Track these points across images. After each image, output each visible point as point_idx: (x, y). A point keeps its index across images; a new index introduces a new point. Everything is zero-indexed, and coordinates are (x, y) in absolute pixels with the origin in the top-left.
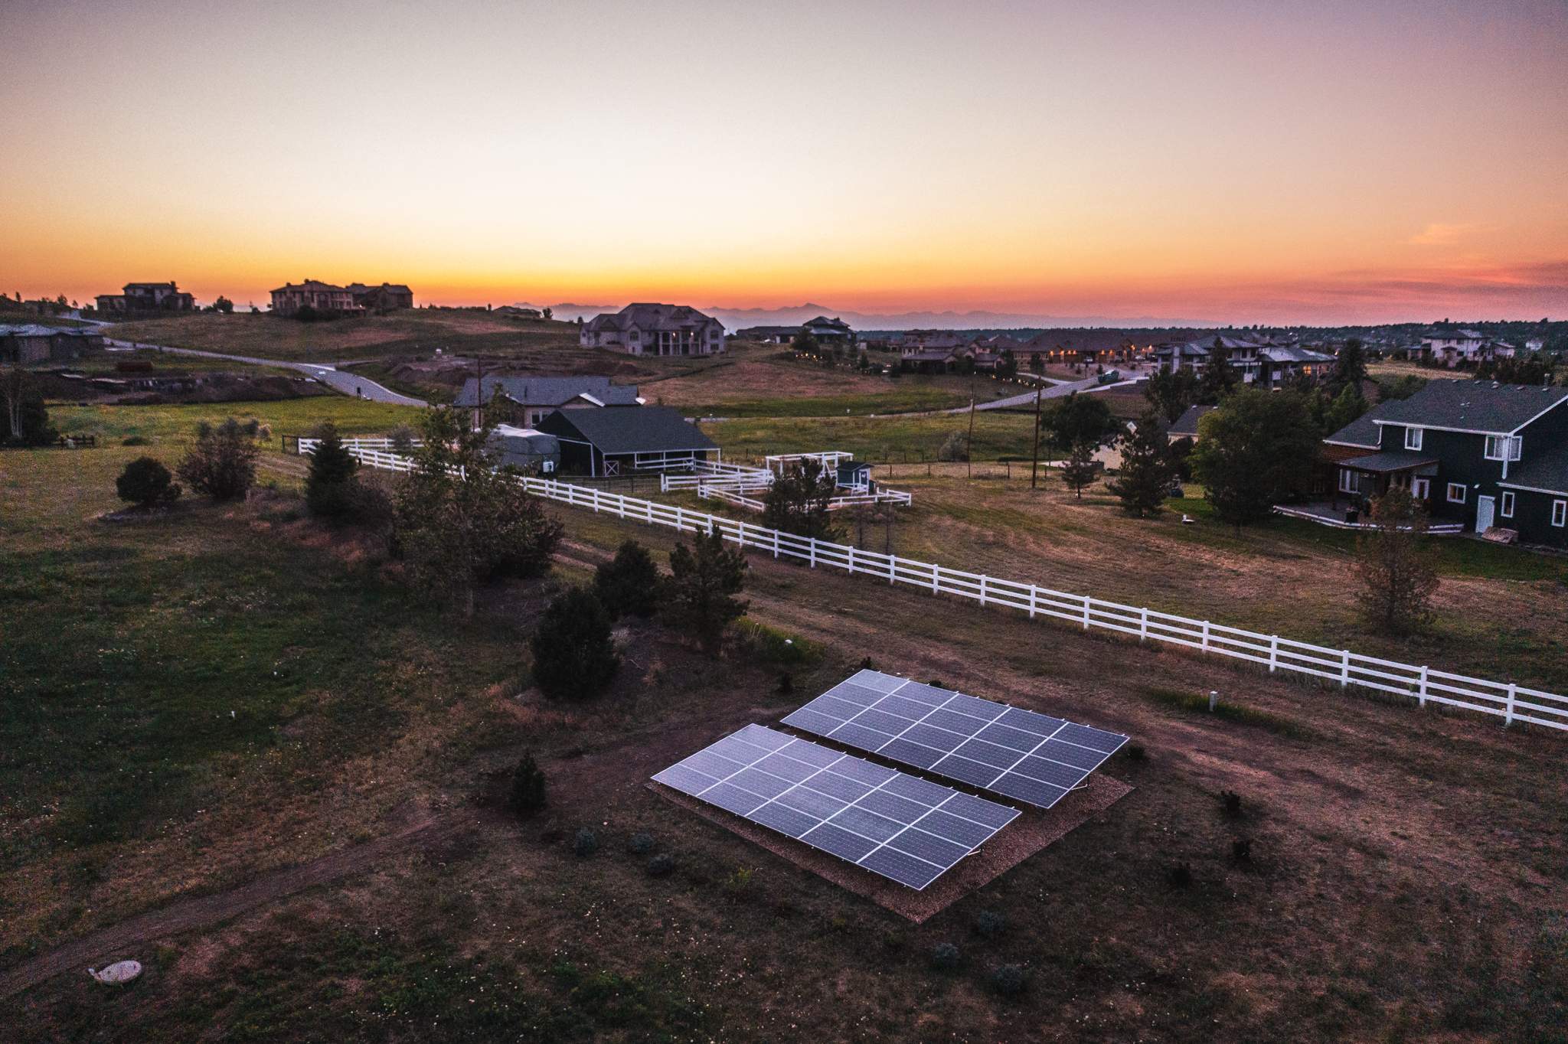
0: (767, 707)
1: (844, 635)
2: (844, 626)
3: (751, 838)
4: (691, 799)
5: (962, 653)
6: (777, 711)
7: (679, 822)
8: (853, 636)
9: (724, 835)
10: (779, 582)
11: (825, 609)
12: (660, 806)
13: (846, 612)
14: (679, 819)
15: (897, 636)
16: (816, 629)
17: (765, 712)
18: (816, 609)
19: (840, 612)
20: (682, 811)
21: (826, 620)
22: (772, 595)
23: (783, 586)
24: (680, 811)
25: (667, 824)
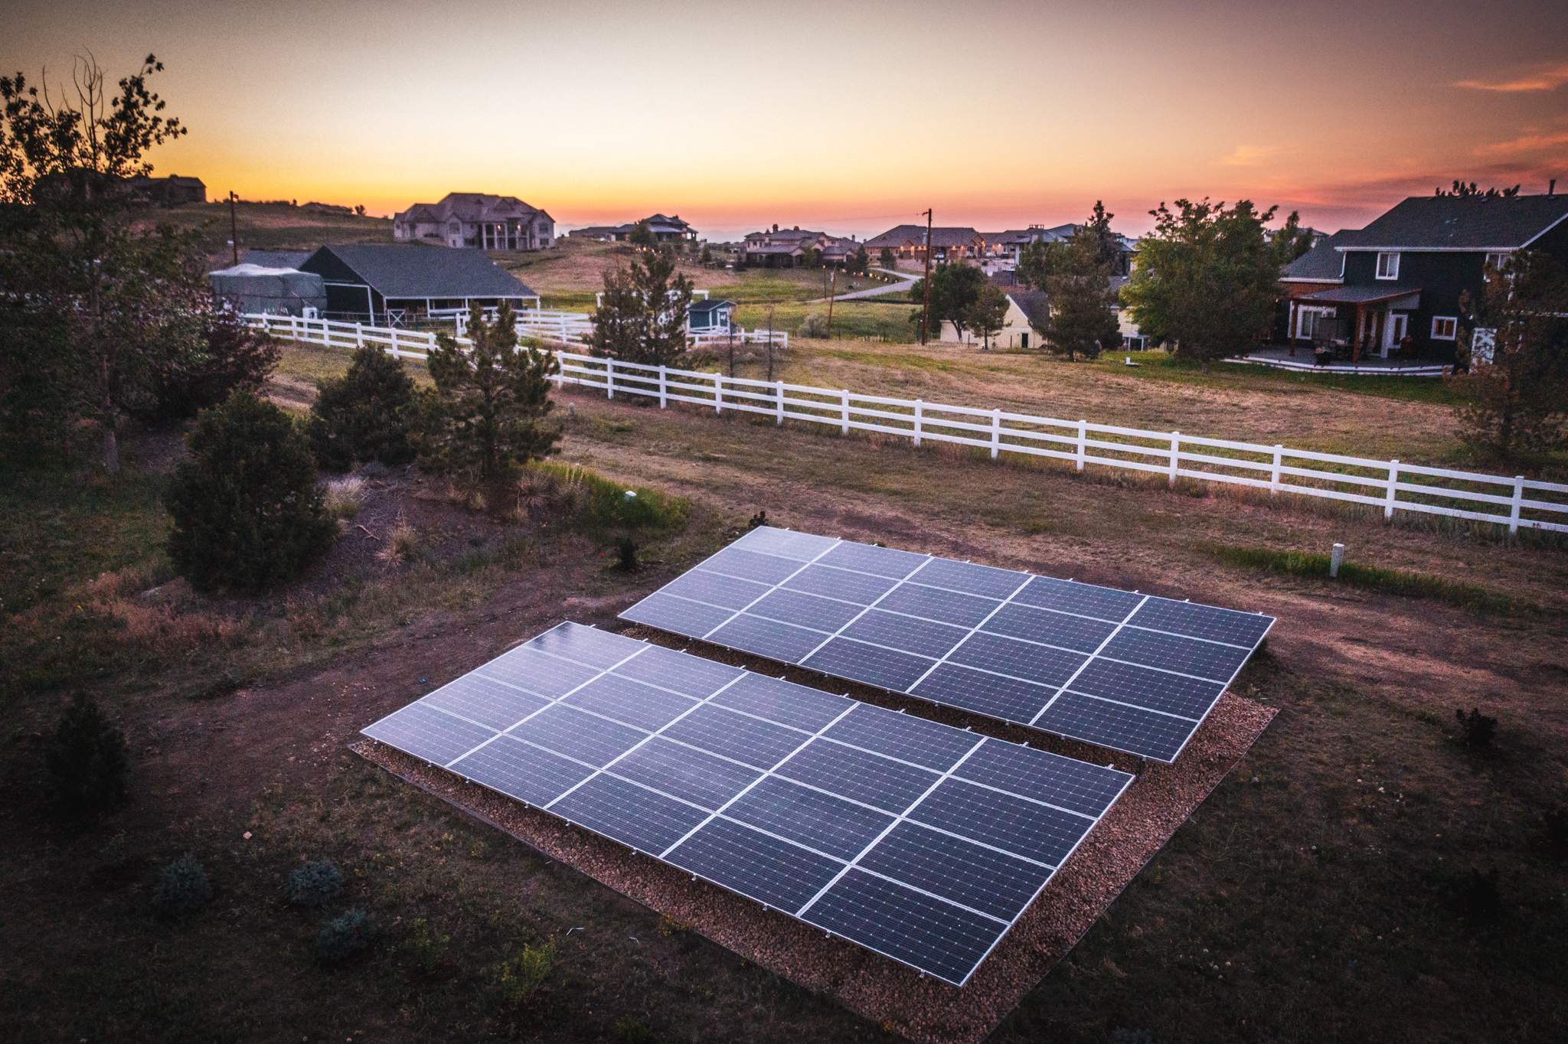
0: (596, 594)
1: (717, 488)
2: (716, 476)
3: (559, 854)
4: (438, 772)
5: (905, 506)
6: (612, 600)
7: (407, 825)
8: (733, 488)
9: (502, 847)
10: (615, 424)
11: (685, 455)
12: (373, 789)
13: (716, 460)
14: (406, 817)
15: (802, 486)
16: (672, 480)
17: (592, 603)
18: (672, 456)
19: (707, 459)
20: (417, 799)
21: (688, 470)
22: (605, 440)
23: (620, 430)
24: (414, 800)
25: (380, 829)
